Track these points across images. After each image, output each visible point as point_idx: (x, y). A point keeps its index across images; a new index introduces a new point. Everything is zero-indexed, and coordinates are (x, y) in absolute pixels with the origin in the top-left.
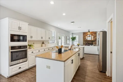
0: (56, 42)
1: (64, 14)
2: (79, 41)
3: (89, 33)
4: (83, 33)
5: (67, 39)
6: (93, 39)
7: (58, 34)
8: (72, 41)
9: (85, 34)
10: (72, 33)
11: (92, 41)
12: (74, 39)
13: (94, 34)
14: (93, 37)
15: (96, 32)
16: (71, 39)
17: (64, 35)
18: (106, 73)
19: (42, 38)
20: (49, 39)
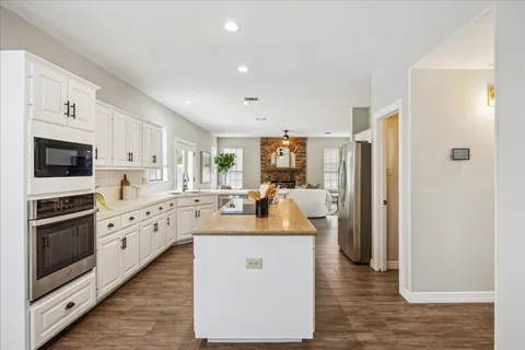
0: (169, 178)
1: (243, 69)
2: (244, 173)
3: (287, 143)
4: (262, 139)
5: (204, 164)
6: (294, 166)
7: (177, 139)
8: (219, 171)
9: (268, 144)
10: (218, 138)
11: (292, 172)
12: (225, 162)
13: (300, 144)
14: (293, 155)
15: (305, 139)
16: (216, 162)
17: (192, 144)
18: (369, 264)
19: (130, 157)
20: (154, 161)
